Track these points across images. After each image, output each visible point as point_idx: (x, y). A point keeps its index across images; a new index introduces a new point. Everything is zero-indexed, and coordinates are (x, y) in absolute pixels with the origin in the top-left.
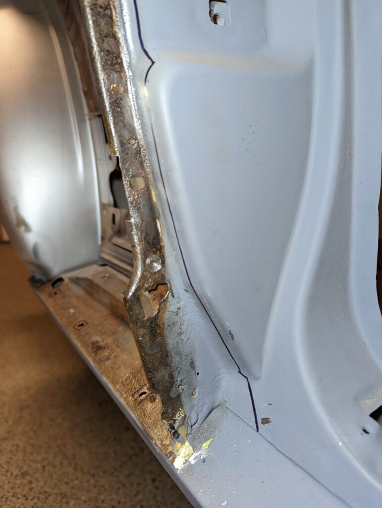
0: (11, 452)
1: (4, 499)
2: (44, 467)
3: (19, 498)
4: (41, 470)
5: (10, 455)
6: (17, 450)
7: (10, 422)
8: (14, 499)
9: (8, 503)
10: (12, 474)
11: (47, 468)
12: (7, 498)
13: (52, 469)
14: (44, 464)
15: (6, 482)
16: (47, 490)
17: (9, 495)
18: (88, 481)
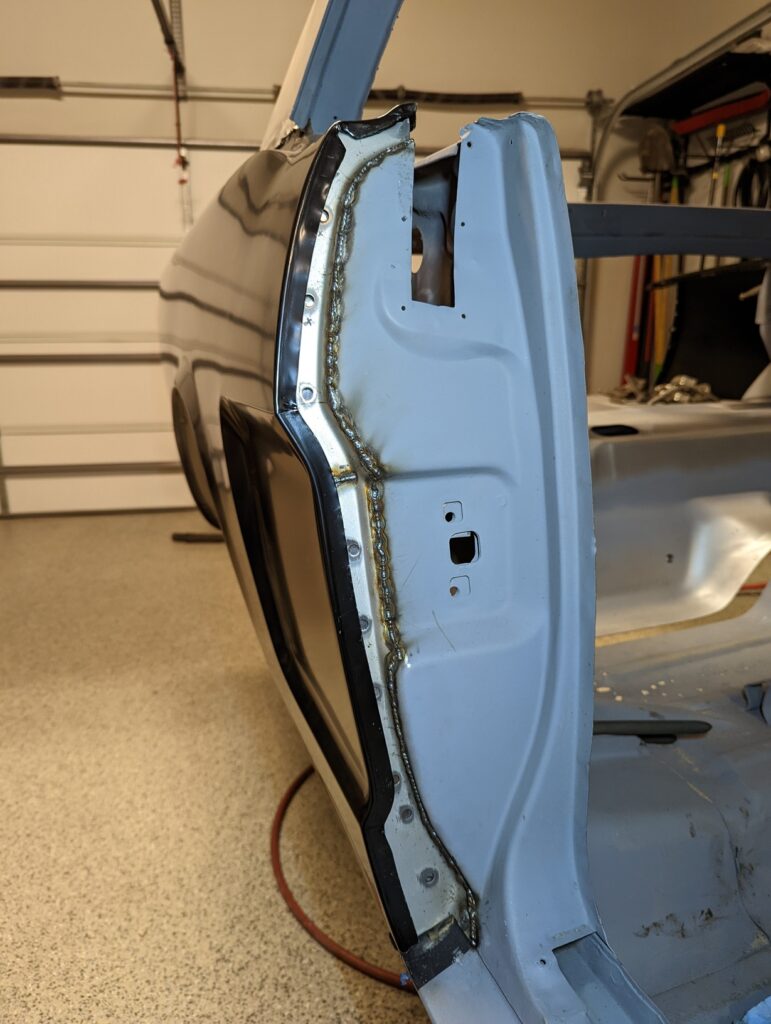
0: (254, 832)
1: (251, 887)
2: (297, 856)
3: (268, 889)
4: (293, 859)
5: (252, 836)
6: (260, 830)
7: (250, 793)
8: (263, 889)
9: (256, 891)
10: (257, 860)
11: (300, 857)
12: (254, 887)
13: (307, 860)
14: (297, 852)
15: (252, 868)
16: (304, 884)
17: (257, 883)
18: (355, 880)
